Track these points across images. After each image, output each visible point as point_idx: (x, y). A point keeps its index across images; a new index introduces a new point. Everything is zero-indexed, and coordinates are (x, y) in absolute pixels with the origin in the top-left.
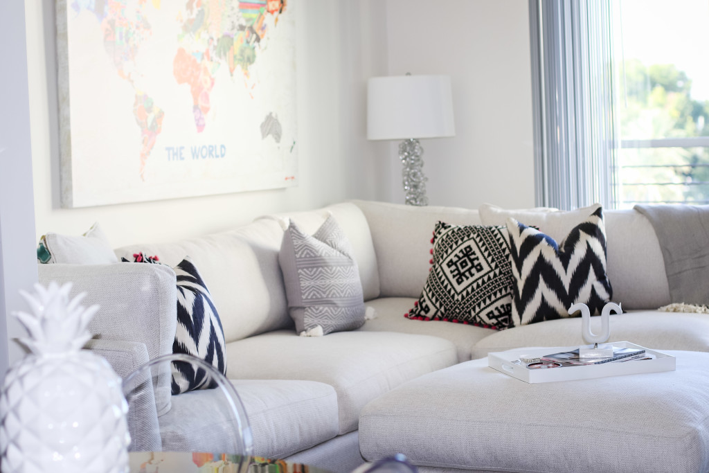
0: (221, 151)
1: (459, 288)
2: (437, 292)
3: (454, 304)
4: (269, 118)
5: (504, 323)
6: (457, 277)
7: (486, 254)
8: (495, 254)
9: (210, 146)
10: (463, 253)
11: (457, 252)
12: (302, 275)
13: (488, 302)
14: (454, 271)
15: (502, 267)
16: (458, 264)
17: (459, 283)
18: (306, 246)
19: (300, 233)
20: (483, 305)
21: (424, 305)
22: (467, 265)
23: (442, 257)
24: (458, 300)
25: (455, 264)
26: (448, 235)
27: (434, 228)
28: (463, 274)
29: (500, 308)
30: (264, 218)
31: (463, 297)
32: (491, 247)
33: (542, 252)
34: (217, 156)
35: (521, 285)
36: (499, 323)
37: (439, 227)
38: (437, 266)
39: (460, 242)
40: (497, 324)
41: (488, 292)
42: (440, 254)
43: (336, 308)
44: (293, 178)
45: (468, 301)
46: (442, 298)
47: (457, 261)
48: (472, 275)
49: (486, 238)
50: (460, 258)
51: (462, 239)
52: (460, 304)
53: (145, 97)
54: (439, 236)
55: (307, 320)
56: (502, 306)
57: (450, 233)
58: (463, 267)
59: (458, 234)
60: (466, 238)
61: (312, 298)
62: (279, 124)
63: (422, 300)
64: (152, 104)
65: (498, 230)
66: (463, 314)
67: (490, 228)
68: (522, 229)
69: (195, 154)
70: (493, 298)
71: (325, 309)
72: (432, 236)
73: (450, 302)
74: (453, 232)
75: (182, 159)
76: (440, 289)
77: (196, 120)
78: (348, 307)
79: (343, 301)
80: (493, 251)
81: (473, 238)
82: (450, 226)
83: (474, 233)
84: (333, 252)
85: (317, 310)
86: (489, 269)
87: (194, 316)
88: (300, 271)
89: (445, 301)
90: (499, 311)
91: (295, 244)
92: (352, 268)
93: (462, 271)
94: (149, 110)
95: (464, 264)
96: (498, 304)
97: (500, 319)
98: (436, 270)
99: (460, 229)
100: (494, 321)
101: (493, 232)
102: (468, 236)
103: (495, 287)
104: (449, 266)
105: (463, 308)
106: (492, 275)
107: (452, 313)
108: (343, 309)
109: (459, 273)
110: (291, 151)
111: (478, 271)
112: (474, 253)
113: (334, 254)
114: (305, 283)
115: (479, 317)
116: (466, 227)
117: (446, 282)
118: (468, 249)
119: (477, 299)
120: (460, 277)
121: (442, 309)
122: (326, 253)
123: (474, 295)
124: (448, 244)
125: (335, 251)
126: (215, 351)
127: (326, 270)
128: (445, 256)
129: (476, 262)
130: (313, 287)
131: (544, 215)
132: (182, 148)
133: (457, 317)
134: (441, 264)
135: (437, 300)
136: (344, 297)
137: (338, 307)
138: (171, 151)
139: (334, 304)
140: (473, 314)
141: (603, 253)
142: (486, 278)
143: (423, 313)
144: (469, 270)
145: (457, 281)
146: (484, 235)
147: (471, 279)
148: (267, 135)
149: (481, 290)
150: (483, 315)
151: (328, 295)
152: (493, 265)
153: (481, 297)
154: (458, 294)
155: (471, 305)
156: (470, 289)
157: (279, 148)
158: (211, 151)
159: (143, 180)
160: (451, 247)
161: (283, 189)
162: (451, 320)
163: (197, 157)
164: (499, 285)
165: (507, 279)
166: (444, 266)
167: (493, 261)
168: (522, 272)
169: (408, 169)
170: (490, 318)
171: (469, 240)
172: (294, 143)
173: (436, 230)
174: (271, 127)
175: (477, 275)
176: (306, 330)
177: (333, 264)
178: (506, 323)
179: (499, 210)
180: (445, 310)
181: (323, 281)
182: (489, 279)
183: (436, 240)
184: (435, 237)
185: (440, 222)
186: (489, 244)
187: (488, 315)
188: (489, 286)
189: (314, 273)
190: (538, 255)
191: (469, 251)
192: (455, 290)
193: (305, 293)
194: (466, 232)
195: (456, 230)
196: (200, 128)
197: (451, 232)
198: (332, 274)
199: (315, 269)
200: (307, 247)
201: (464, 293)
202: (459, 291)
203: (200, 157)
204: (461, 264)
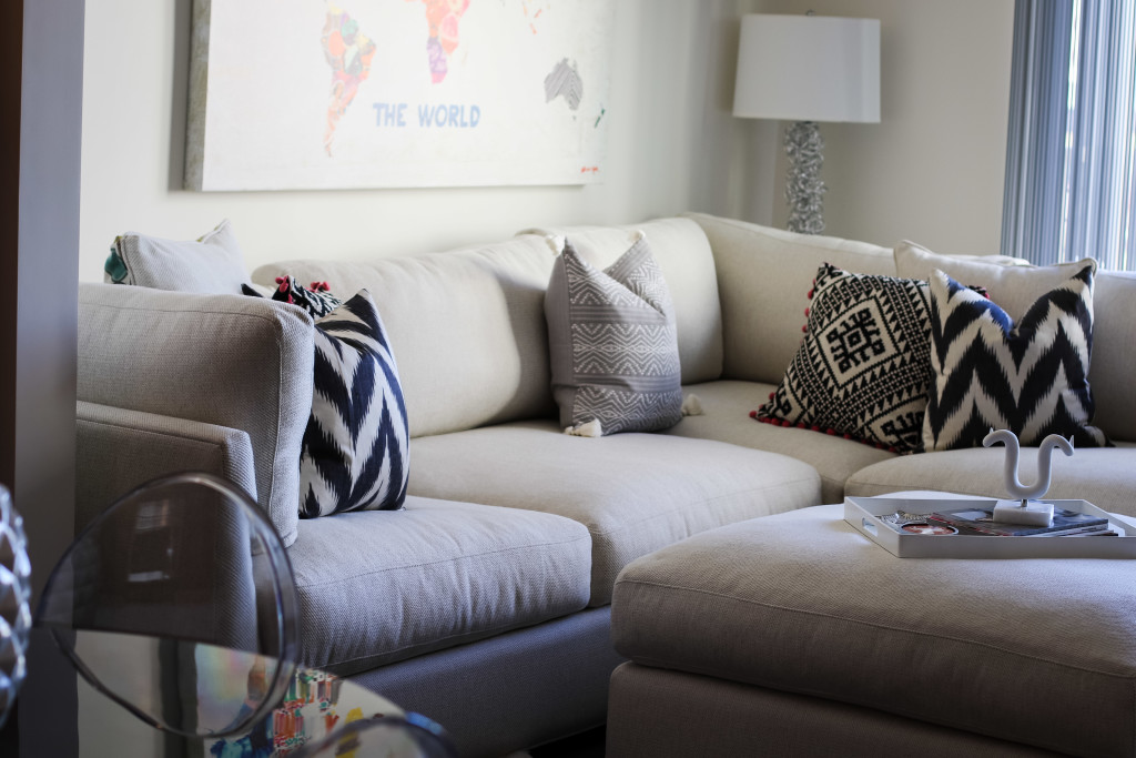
0: (472, 117)
1: (842, 378)
2: (806, 381)
3: (832, 403)
4: (562, 67)
5: (908, 444)
6: (840, 360)
7: (892, 326)
8: (907, 328)
9: (452, 107)
10: (855, 320)
11: (845, 318)
12: (577, 332)
13: (886, 406)
14: (838, 348)
15: (917, 350)
16: (845, 338)
17: (843, 370)
18: (588, 285)
19: (580, 264)
20: (877, 411)
21: (783, 400)
22: (859, 341)
23: (821, 324)
24: (837, 398)
25: (840, 337)
26: (835, 289)
27: (815, 274)
28: (852, 356)
29: (905, 418)
30: (531, 232)
31: (846, 393)
32: (902, 315)
33: (982, 331)
34: (464, 125)
35: (941, 382)
36: (901, 442)
37: (823, 273)
38: (811, 337)
39: (853, 301)
40: (896, 444)
41: (888, 389)
42: (818, 318)
43: (628, 394)
44: (595, 169)
45: (854, 401)
46: (813, 392)
47: (844, 333)
48: (866, 359)
49: (896, 299)
50: (849, 329)
51: (857, 297)
52: (841, 405)
53: (345, 17)
54: (821, 289)
55: (578, 409)
56: (909, 415)
57: (838, 285)
58: (852, 344)
59: (851, 287)
60: (863, 297)
61: (589, 373)
62: (578, 79)
63: (781, 392)
64: (357, 30)
65: (918, 288)
66: (844, 422)
67: (905, 284)
68: (953, 290)
69: (425, 118)
70: (896, 400)
71: (609, 392)
72: (812, 287)
73: (825, 399)
74: (845, 283)
75: (402, 124)
76: (812, 376)
77: (431, 62)
78: (649, 393)
79: (641, 381)
80: (904, 321)
81: (875, 297)
82: (840, 274)
83: (878, 290)
84: (633, 299)
85: (596, 393)
86: (894, 351)
87: (354, 390)
88: (575, 326)
89: (816, 398)
90: (903, 423)
91: (570, 281)
92: (663, 328)
93: (850, 350)
94: (350, 40)
95: (854, 339)
96: (903, 411)
97: (903, 437)
98: (809, 345)
99: (855, 280)
100: (893, 438)
101: (909, 290)
102: (868, 293)
103: (901, 383)
104: (830, 340)
105: (845, 412)
106: (897, 361)
107: (827, 418)
108: (641, 396)
109: (845, 353)
110: (596, 125)
111: (877, 352)
112: (873, 323)
113: (635, 303)
114: (580, 348)
115: (870, 429)
116: (866, 277)
117: (822, 366)
118: (864, 315)
119: (870, 400)
120: (846, 360)
121: (812, 410)
122: (621, 301)
123: (865, 393)
124: (833, 303)
125: (638, 298)
126: (387, 451)
127: (617, 329)
128: (826, 322)
129: (874, 338)
130: (593, 354)
131: (1000, 269)
132: (403, 106)
133: (834, 425)
134: (819, 334)
135: (804, 394)
136: (644, 375)
137: (632, 391)
138: (383, 111)
139: (627, 386)
140: (860, 423)
141: (1085, 343)
142: (887, 366)
143: (780, 413)
144: (861, 350)
145: (841, 365)
146: (893, 294)
147: (863, 366)
148: (557, 95)
149: (878, 385)
150: (877, 426)
151: (618, 370)
152: (902, 345)
153: (876, 396)
154: (839, 388)
155: (858, 408)
156: (859, 382)
157: (574, 118)
158: (454, 116)
159: (330, 155)
160: (837, 309)
161: (579, 187)
162: (823, 430)
163: (429, 123)
164: (907, 380)
165: (922, 370)
166: (823, 339)
167: (902, 338)
168: (946, 362)
169: (796, 171)
170: (887, 433)
171: (868, 299)
172: (603, 112)
173: (818, 278)
174: (564, 82)
175: (874, 360)
176: (574, 425)
177: (630, 320)
178: (913, 443)
179: (927, 254)
180: (816, 411)
181: (611, 346)
182: (893, 367)
183: (816, 295)
184: (816, 289)
185: (827, 265)
186: (900, 309)
187: (884, 427)
188: (891, 379)
189: (598, 332)
190: (974, 336)
191: (866, 319)
192: (835, 381)
193: (580, 363)
194: (864, 286)
195: (849, 281)
196: (438, 75)
197: (840, 283)
198: (628, 336)
199: (599, 326)
200: (591, 289)
201: (850, 387)
202: (841, 382)
203: (433, 122)
204: (850, 338)
